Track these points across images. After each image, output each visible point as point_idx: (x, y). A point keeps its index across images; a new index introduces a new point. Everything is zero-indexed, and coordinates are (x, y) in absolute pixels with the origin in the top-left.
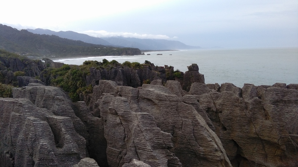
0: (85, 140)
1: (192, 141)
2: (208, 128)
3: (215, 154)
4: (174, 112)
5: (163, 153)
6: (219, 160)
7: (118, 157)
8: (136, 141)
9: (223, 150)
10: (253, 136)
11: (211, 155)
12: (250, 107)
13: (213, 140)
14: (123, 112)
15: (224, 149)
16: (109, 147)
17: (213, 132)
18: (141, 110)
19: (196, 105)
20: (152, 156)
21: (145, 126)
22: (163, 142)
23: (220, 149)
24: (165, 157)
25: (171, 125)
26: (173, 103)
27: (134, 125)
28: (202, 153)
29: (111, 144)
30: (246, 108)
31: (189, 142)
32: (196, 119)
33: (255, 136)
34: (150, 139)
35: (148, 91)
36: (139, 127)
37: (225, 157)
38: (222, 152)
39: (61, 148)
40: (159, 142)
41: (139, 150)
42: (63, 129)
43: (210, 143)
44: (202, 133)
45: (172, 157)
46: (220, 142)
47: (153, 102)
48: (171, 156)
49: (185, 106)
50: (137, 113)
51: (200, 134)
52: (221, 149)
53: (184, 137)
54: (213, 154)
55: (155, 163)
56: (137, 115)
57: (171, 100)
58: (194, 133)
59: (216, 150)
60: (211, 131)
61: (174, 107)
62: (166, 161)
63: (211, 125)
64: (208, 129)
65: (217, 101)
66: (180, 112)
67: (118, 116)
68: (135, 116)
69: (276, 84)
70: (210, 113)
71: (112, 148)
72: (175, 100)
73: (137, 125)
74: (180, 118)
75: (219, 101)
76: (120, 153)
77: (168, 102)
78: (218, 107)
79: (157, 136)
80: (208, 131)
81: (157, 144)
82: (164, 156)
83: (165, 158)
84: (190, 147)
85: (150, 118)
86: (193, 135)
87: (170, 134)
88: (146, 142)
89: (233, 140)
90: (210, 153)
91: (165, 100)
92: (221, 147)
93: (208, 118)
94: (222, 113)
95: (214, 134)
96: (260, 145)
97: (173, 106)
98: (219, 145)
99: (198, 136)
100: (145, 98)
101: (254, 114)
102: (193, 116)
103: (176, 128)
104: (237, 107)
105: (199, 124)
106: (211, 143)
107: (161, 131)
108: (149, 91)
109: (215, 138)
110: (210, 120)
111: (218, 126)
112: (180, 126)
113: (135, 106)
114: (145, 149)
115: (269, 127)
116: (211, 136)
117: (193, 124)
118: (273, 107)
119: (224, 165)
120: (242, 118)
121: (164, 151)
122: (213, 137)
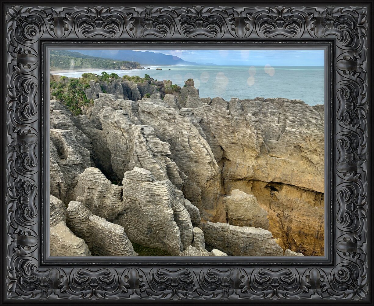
0: (89, 151)
1: (187, 148)
2: (200, 137)
4: (171, 124)
5: (163, 160)
6: (208, 162)
7: (122, 165)
8: (138, 150)
9: (212, 154)
10: (235, 142)
11: (202, 159)
12: (235, 118)
13: (204, 146)
14: (124, 125)
16: (113, 157)
17: (204, 140)
18: (142, 122)
19: (191, 117)
20: (153, 162)
21: (145, 137)
22: (162, 150)
23: (210, 154)
24: (164, 162)
25: (169, 136)
26: (171, 116)
27: (135, 137)
28: (195, 158)
29: (114, 153)
30: (232, 119)
31: (184, 150)
32: (191, 130)
34: (151, 148)
35: (147, 104)
36: (140, 138)
37: (212, 160)
38: (211, 156)
39: (65, 159)
40: (158, 150)
41: (141, 158)
42: (65, 142)
43: (201, 149)
44: (195, 141)
45: (170, 163)
46: (210, 148)
47: (153, 115)
48: (170, 161)
50: (137, 126)
53: (181, 145)
54: (204, 158)
56: (138, 127)
57: (168, 113)
58: (188, 142)
59: (206, 155)
60: (202, 139)
62: (165, 166)
63: (203, 135)
65: (209, 114)
66: (178, 123)
67: (120, 128)
68: (135, 128)
69: (257, 98)
70: (203, 124)
71: (115, 157)
72: (172, 113)
73: (138, 136)
74: (177, 129)
75: (211, 114)
76: (124, 161)
77: (167, 115)
78: (210, 119)
79: (157, 145)
80: (200, 140)
81: (157, 153)
84: (186, 153)
85: (150, 129)
87: (168, 143)
88: (147, 151)
89: (220, 146)
90: (201, 157)
91: (164, 113)
92: (211, 152)
94: (212, 124)
95: (205, 142)
96: (241, 149)
97: (171, 118)
98: (209, 150)
99: (192, 144)
100: (145, 112)
101: (238, 124)
103: (174, 138)
104: (225, 118)
105: (193, 133)
107: (161, 141)
108: (149, 104)
109: (206, 145)
110: (202, 130)
111: (209, 135)
112: (177, 136)
113: (135, 118)
114: (146, 157)
115: (248, 134)
116: (203, 143)
117: (188, 134)
118: (253, 118)
119: (212, 166)
120: (228, 127)
121: (163, 158)
122: (204, 144)
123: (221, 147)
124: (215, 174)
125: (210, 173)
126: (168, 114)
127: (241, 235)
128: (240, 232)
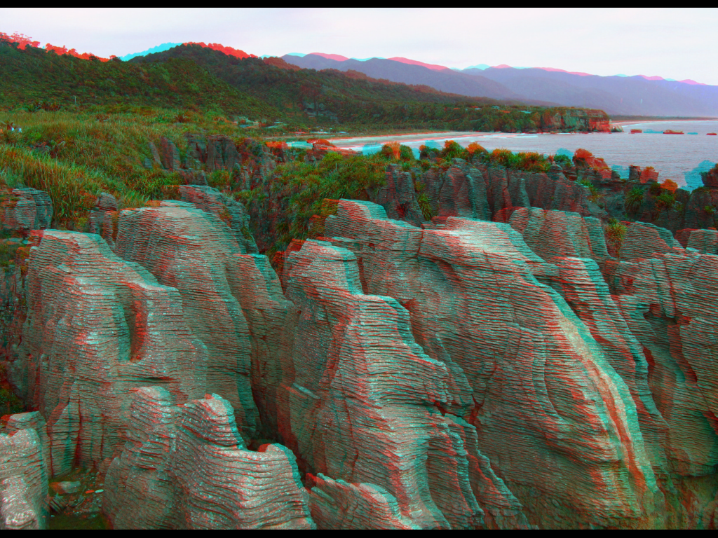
1: (539, 398)
2: (601, 362)
4: (501, 305)
7: (312, 414)
11: (584, 445)
13: (604, 399)
14: (330, 290)
15: (640, 434)
16: (296, 385)
20: (378, 419)
21: (375, 333)
22: (423, 387)
23: (621, 430)
24: (424, 428)
25: (488, 344)
26: (500, 279)
28: (561, 436)
29: (301, 375)
31: (530, 401)
32: (558, 333)
37: (632, 455)
38: (625, 440)
39: (138, 361)
40: (410, 384)
41: (349, 400)
43: (587, 408)
44: (572, 374)
45: (444, 433)
46: (633, 411)
47: (453, 272)
48: (442, 428)
49: (534, 289)
51: (567, 378)
52: (627, 430)
53: (519, 383)
54: (590, 443)
55: (385, 441)
57: (496, 267)
58: (546, 374)
59: (602, 432)
61: (502, 291)
62: (422, 439)
64: (599, 367)
65: (680, 286)
66: (521, 306)
70: (658, 320)
71: (301, 388)
72: (510, 268)
73: (353, 329)
74: (517, 324)
75: (687, 287)
76: (319, 403)
77: (489, 274)
78: (681, 304)
79: (408, 366)
80: (597, 373)
81: (407, 391)
82: (419, 425)
83: (423, 432)
84: (533, 413)
85: (395, 312)
86: (543, 379)
87: (441, 364)
88: (369, 380)
89: (713, 414)
91: (481, 269)
92: (630, 425)
93: (630, 336)
94: (689, 326)
95: (615, 384)
97: (501, 286)
98: (623, 418)
99: (561, 383)
100: (435, 259)
102: (550, 321)
103: (501, 354)
105: (567, 346)
106: (591, 407)
107: (423, 355)
109: (615, 398)
111: (675, 365)
112: (513, 351)
114: (362, 397)
117: (547, 346)
119: (622, 477)
121: (424, 413)
122: (609, 392)
125: (607, 502)
126: (495, 272)
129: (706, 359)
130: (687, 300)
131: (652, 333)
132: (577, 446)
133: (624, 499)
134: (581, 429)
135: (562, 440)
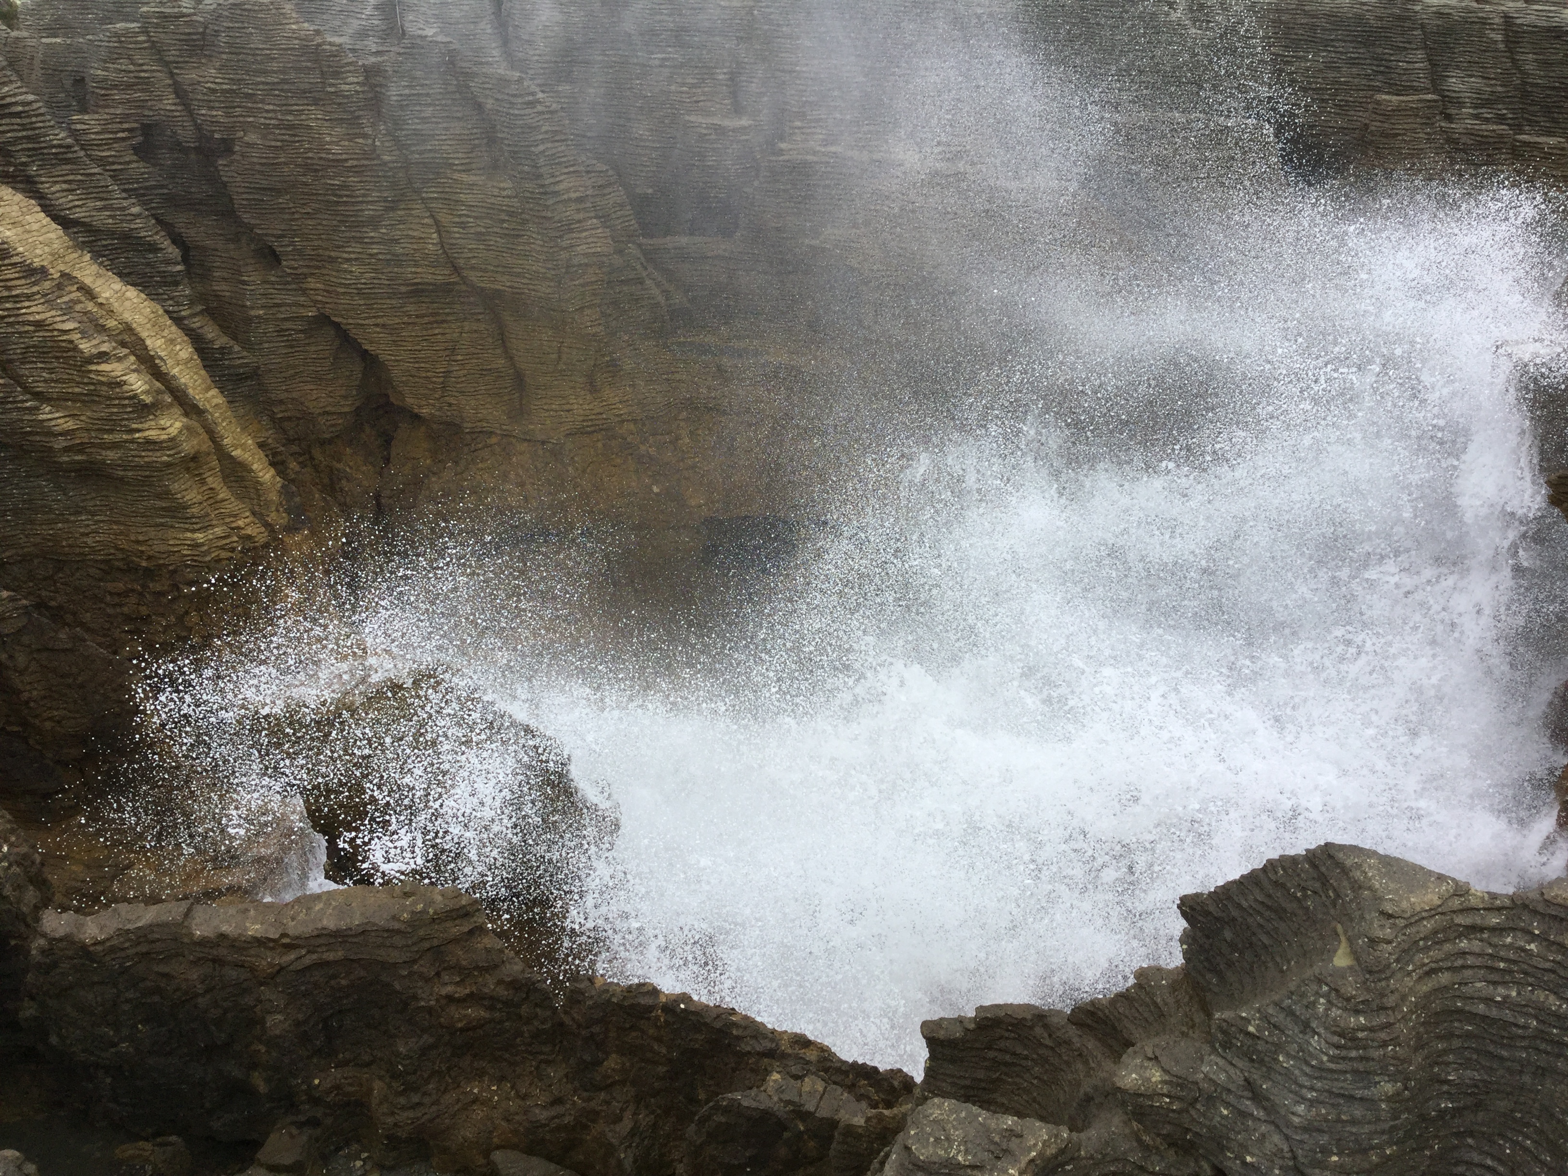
2: (89, 271)
3: (138, 431)
6: (168, 465)
9: (212, 397)
10: (429, 278)
11: (115, 446)
12: (395, 94)
13: (123, 344)
15: (214, 392)
23: (181, 393)
28: (60, 443)
30: (376, 105)
33: (441, 275)
37: (215, 436)
38: (192, 411)
43: (97, 372)
44: (37, 311)
46: (187, 352)
51: (30, 323)
52: (191, 391)
54: (126, 437)
59: (144, 410)
63: (154, 249)
64: (88, 281)
65: (192, 76)
75: (207, 75)
78: (204, 113)
80: (90, 294)
89: (323, 320)
90: (110, 431)
92: (193, 380)
94: (235, 157)
95: (135, 307)
96: (482, 326)
98: (175, 371)
99: (17, 335)
101: (421, 138)
104: (316, 102)
106: (103, 367)
109: (144, 334)
110: (139, 210)
111: (233, 240)
115: (503, 216)
116: (111, 323)
119: (214, 481)
120: (357, 171)
122: (128, 328)
123: (337, 325)
124: (249, 537)
125: (200, 537)
127: (268, 960)
128: (261, 942)
129: (286, 216)
130: (217, 105)
131: (162, 187)
132: (104, 452)
133: (228, 520)
134: (96, 415)
135: (67, 449)
